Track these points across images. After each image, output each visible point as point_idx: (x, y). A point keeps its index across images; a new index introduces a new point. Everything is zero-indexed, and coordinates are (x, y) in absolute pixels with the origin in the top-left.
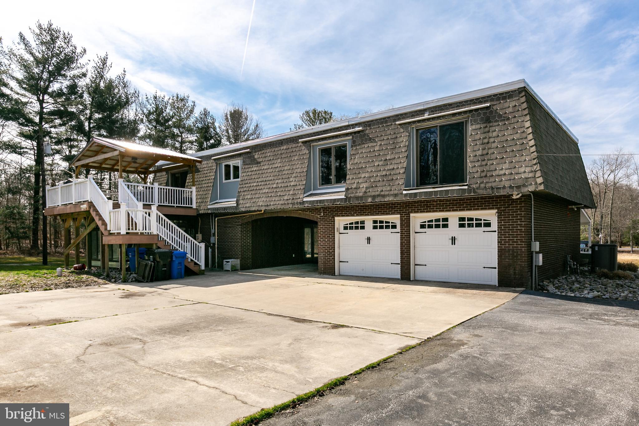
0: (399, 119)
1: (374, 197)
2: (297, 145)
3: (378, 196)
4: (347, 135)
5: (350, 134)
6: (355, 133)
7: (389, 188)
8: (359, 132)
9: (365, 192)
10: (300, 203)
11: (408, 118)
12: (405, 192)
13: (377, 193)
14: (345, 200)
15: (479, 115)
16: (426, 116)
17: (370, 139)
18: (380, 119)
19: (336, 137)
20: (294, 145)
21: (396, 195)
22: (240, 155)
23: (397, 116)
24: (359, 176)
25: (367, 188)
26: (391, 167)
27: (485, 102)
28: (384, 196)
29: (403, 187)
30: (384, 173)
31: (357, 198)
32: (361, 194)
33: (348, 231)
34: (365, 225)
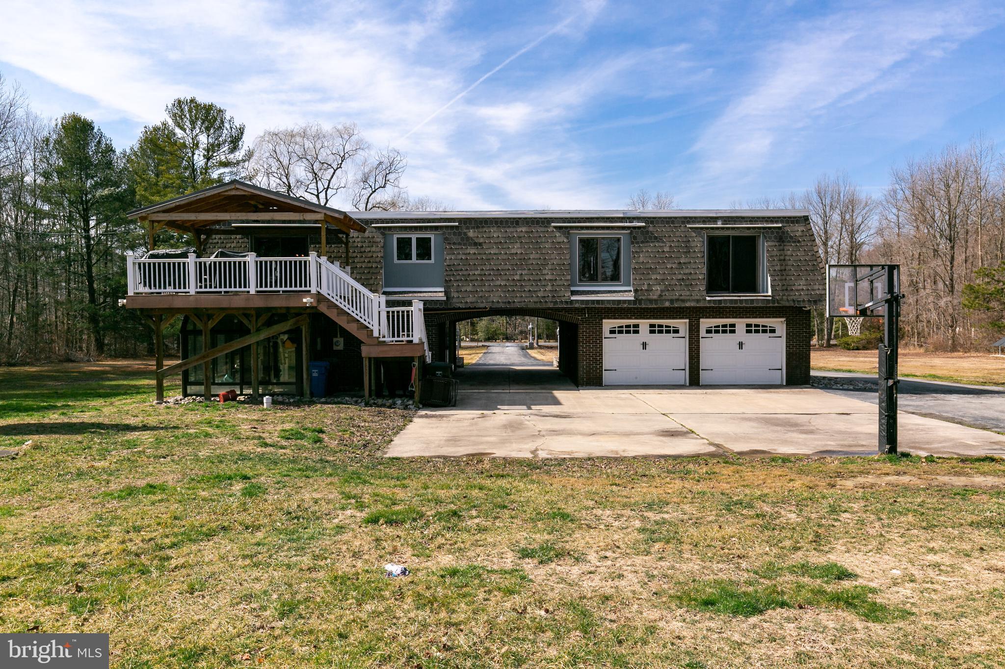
0: (694, 222)
1: (672, 301)
2: (546, 229)
3: (677, 300)
4: (623, 228)
5: (629, 228)
6: (634, 228)
7: (688, 293)
8: (639, 228)
9: (661, 296)
10: (567, 302)
11: (699, 222)
12: (708, 298)
13: (677, 297)
14: (634, 302)
15: (772, 233)
16: (719, 224)
17: (656, 238)
18: (665, 218)
19: (608, 228)
20: (543, 229)
21: (698, 301)
23: (691, 218)
24: (649, 277)
25: (662, 291)
26: (687, 271)
27: (777, 222)
28: (683, 301)
29: (704, 293)
30: (680, 277)
31: (651, 301)
32: (655, 297)
33: (616, 335)
34: (640, 329)
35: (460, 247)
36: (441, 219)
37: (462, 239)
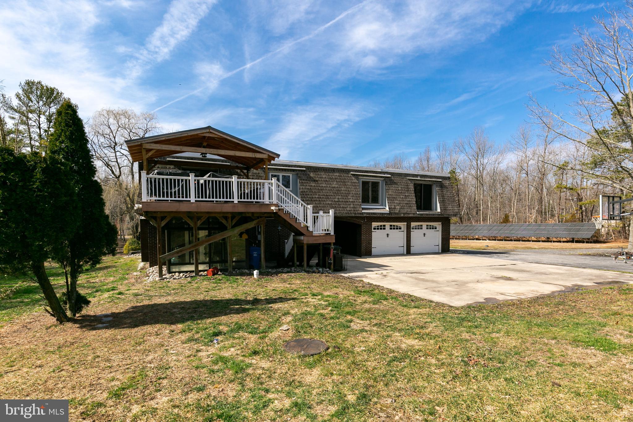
0: (409, 176)
1: (404, 214)
2: (348, 175)
3: (406, 213)
4: (381, 177)
5: (384, 177)
6: (386, 177)
7: (410, 210)
8: (388, 177)
9: (399, 211)
10: (360, 213)
11: (411, 176)
12: (418, 213)
13: (406, 212)
14: (389, 214)
15: (438, 183)
16: (419, 178)
17: (395, 183)
18: (398, 173)
19: (373, 176)
20: (346, 175)
21: (414, 214)
22: (293, 170)
23: (408, 174)
24: (394, 202)
25: (400, 209)
26: (408, 200)
27: (439, 179)
28: (409, 214)
29: (416, 210)
30: (406, 202)
31: (395, 213)
32: (397, 212)
33: (376, 230)
34: (386, 227)
35: (307, 182)
36: (296, 165)
37: (307, 177)
